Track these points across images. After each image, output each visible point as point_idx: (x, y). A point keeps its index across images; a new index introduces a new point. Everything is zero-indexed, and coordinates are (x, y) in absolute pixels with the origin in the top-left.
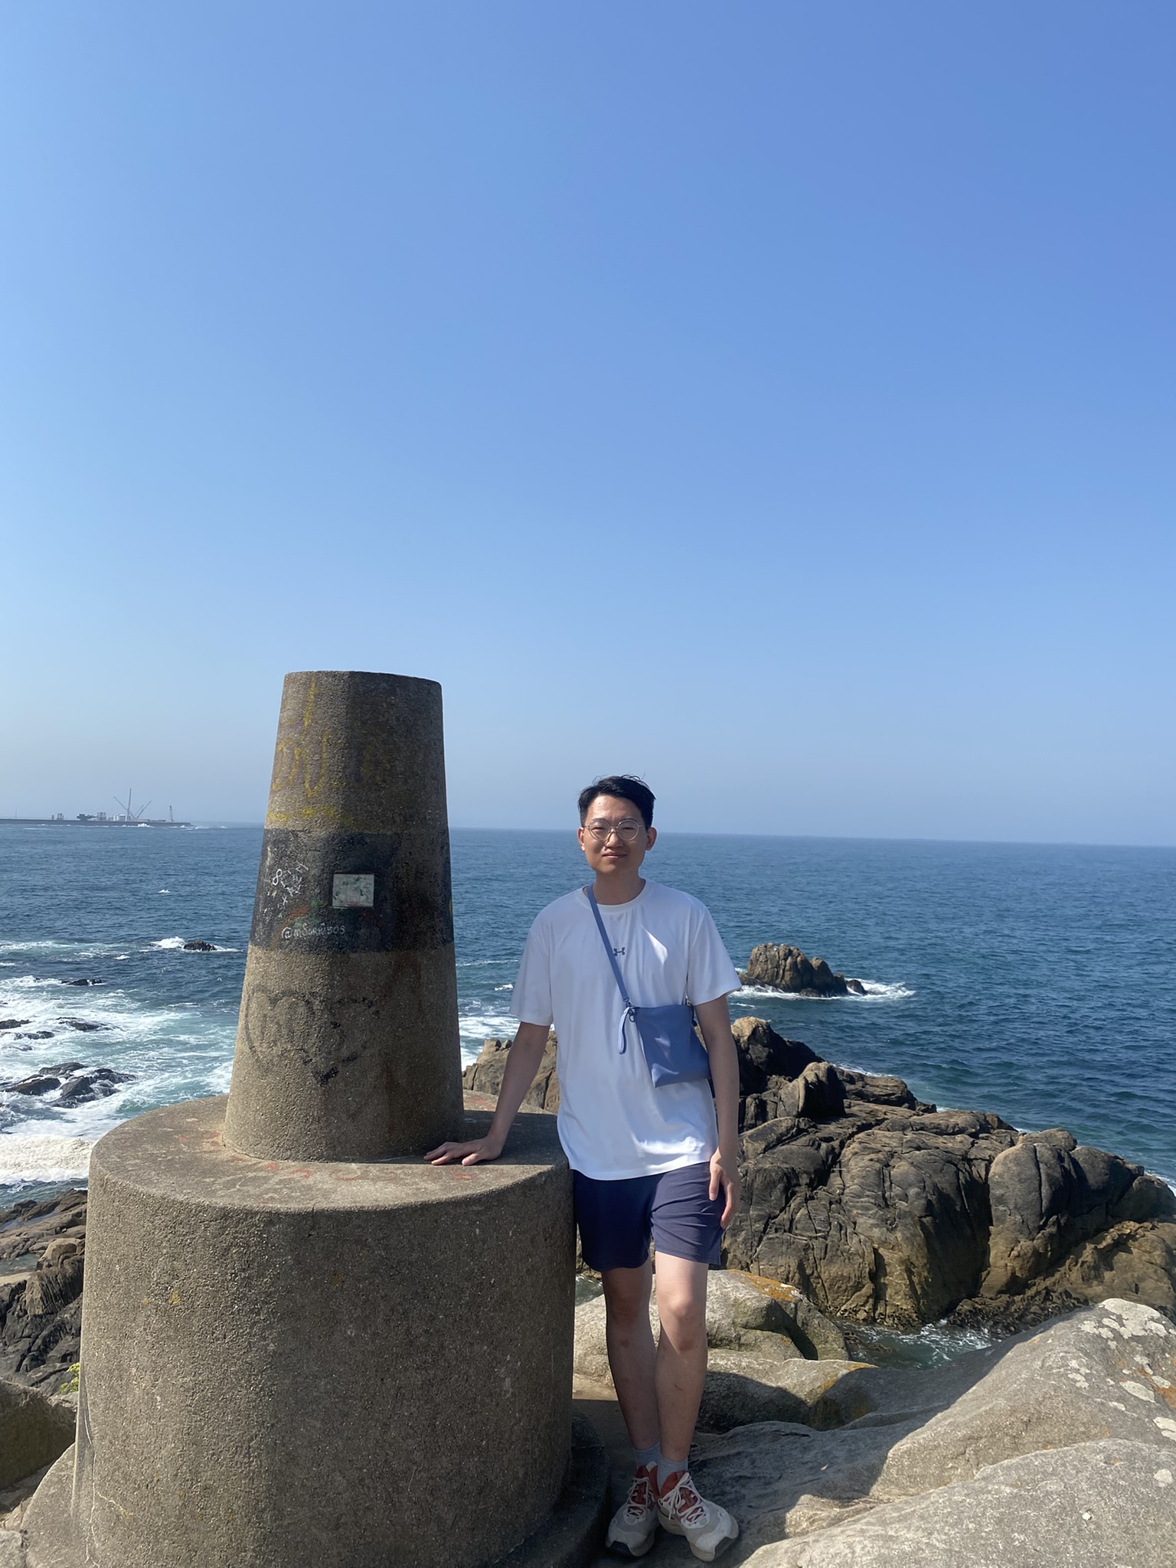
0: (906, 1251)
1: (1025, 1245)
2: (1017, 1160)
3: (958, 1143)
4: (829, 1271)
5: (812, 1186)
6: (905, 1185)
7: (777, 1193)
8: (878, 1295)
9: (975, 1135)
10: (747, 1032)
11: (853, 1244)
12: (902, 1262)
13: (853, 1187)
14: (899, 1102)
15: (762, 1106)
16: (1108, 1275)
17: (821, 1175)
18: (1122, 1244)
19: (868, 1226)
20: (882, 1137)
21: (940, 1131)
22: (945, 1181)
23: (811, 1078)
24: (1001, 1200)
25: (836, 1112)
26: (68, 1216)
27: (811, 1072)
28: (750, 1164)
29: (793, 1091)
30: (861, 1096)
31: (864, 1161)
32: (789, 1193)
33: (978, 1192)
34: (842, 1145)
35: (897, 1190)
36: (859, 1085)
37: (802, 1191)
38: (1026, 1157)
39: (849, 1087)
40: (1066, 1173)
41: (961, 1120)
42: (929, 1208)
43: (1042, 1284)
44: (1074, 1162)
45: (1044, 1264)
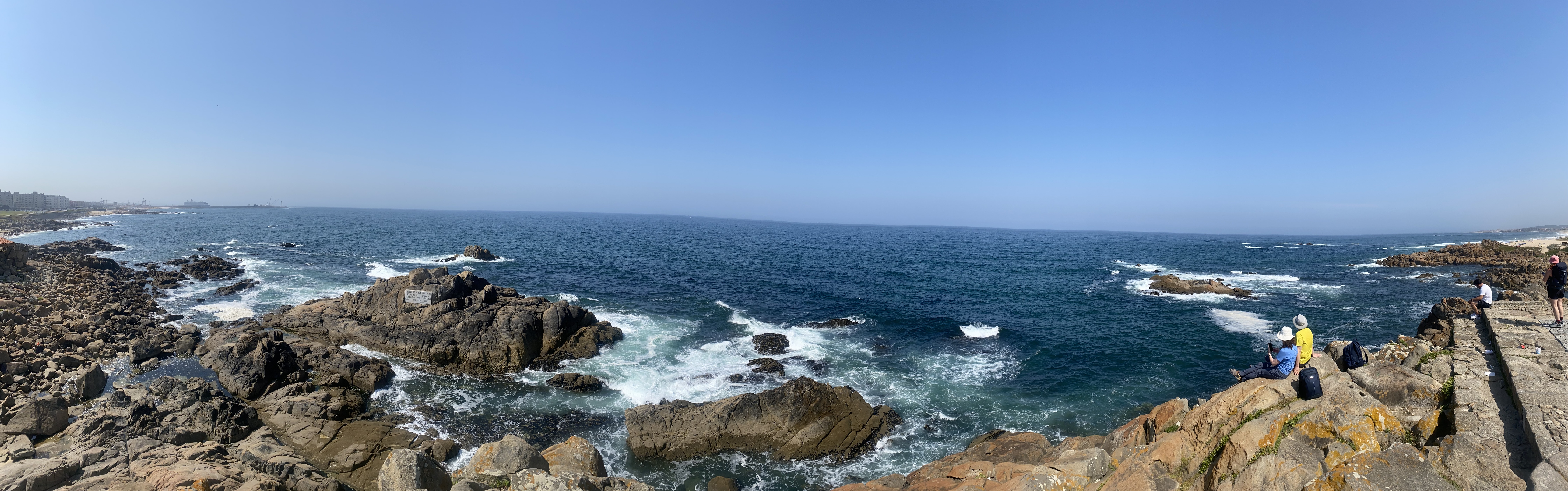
0: (517, 345)
1: (554, 338)
2: (551, 312)
3: (532, 308)
4: (493, 354)
5: (487, 326)
6: (517, 323)
7: (476, 329)
8: (508, 360)
9: (537, 305)
10: (466, 276)
11: (500, 345)
12: (516, 348)
13: (500, 325)
14: (513, 296)
15: (470, 300)
16: (578, 344)
17: (490, 322)
18: (582, 334)
19: (505, 337)
20: (509, 308)
21: (527, 305)
22: (529, 321)
23: (487, 290)
24: (546, 325)
25: (495, 301)
26: (247, 327)
27: (487, 288)
28: (467, 320)
29: (481, 295)
30: (502, 294)
31: (504, 316)
32: (480, 329)
33: (539, 323)
34: (497, 312)
35: (514, 325)
36: (501, 291)
37: (484, 328)
38: (554, 311)
39: (498, 292)
40: (566, 314)
41: (533, 300)
42: (524, 330)
43: (558, 350)
44: (568, 310)
45: (559, 343)
